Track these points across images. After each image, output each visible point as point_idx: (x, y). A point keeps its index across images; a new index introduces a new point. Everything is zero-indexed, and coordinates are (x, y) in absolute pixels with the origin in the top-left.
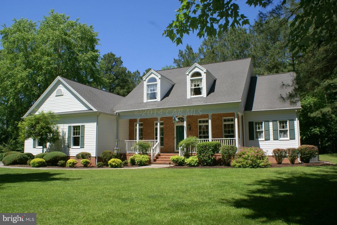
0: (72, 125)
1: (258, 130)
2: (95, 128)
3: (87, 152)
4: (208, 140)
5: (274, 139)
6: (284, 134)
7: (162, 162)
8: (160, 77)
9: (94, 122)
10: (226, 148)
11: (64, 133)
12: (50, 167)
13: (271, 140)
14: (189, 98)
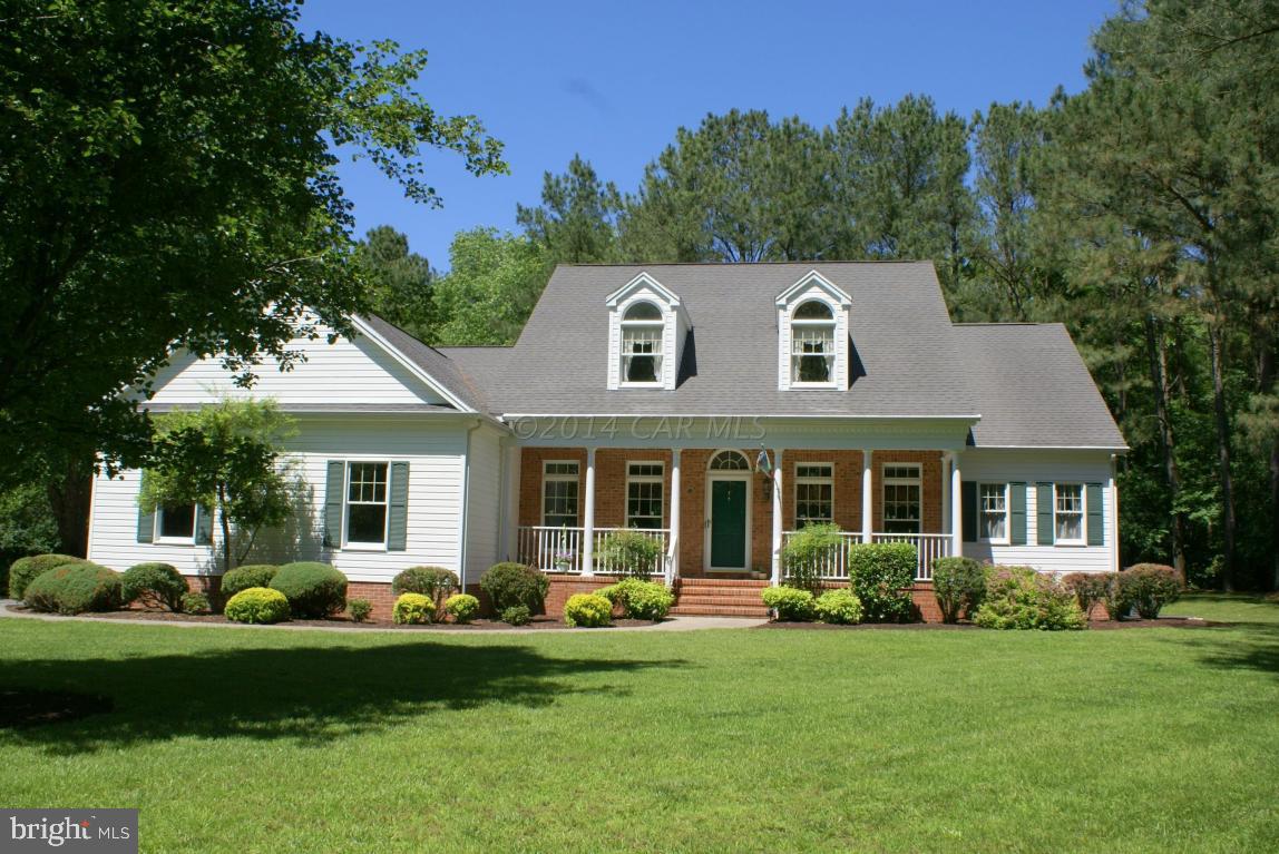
0: (347, 460)
1: (988, 511)
2: (458, 475)
3: (441, 566)
4: (860, 538)
5: (1041, 543)
6: (1069, 527)
7: (707, 607)
8: (678, 304)
9: (456, 452)
10: (956, 566)
11: (308, 487)
12: (301, 621)
13: (1029, 543)
14: (786, 388)
